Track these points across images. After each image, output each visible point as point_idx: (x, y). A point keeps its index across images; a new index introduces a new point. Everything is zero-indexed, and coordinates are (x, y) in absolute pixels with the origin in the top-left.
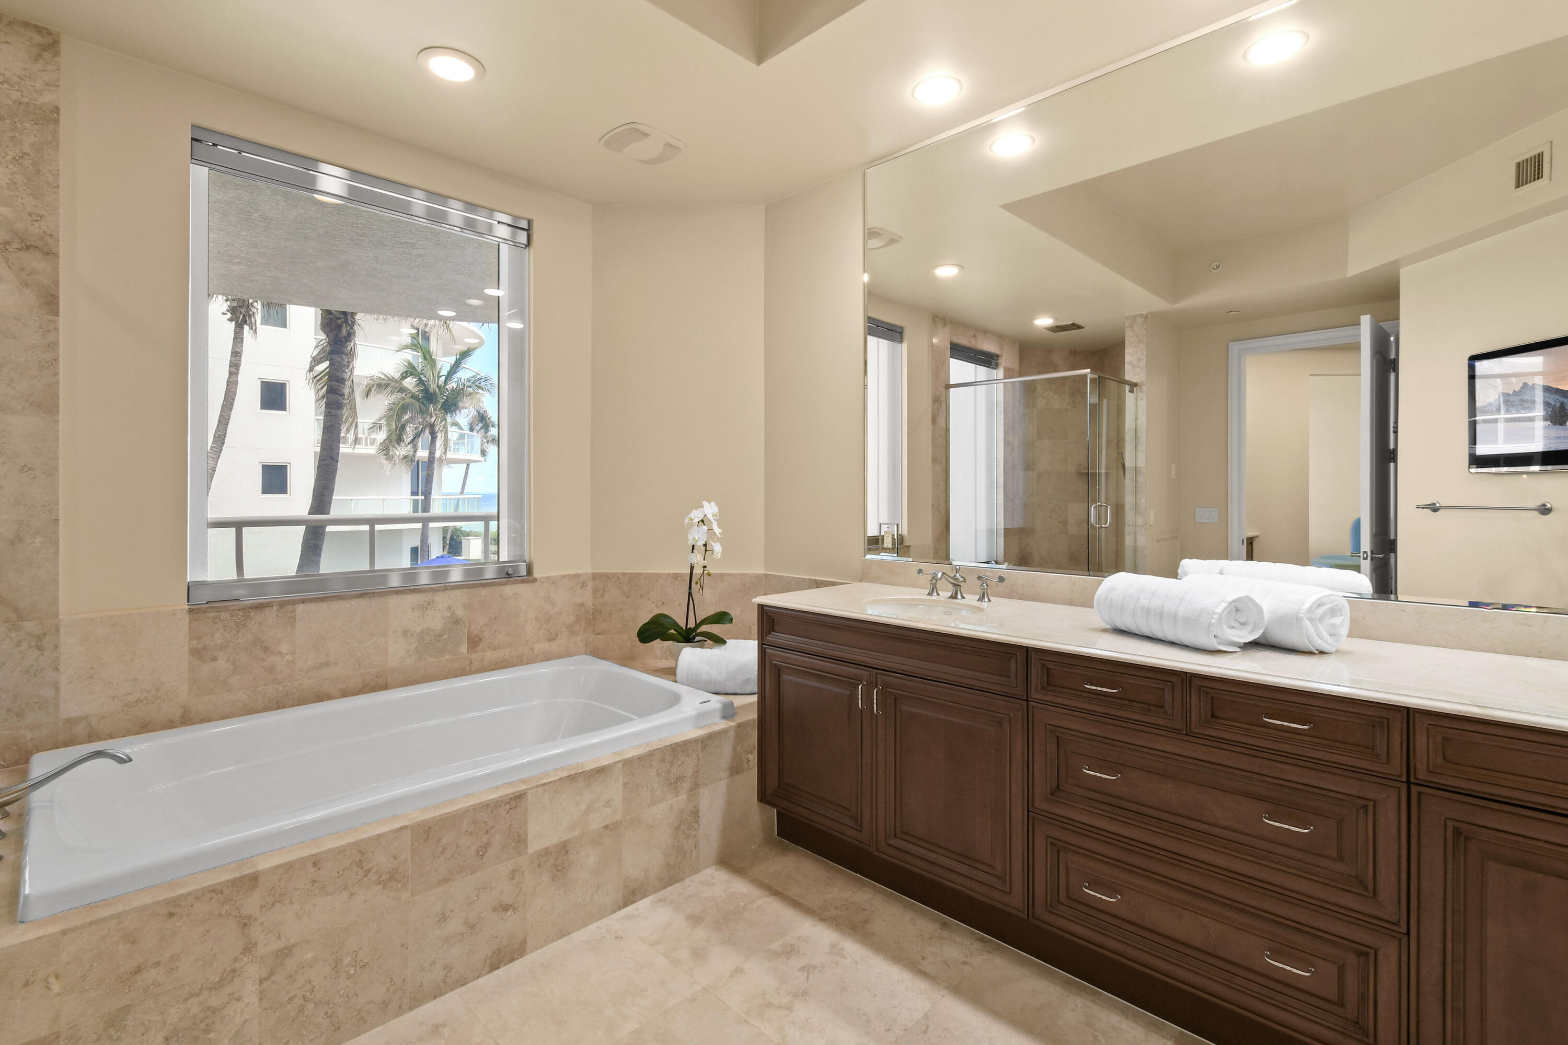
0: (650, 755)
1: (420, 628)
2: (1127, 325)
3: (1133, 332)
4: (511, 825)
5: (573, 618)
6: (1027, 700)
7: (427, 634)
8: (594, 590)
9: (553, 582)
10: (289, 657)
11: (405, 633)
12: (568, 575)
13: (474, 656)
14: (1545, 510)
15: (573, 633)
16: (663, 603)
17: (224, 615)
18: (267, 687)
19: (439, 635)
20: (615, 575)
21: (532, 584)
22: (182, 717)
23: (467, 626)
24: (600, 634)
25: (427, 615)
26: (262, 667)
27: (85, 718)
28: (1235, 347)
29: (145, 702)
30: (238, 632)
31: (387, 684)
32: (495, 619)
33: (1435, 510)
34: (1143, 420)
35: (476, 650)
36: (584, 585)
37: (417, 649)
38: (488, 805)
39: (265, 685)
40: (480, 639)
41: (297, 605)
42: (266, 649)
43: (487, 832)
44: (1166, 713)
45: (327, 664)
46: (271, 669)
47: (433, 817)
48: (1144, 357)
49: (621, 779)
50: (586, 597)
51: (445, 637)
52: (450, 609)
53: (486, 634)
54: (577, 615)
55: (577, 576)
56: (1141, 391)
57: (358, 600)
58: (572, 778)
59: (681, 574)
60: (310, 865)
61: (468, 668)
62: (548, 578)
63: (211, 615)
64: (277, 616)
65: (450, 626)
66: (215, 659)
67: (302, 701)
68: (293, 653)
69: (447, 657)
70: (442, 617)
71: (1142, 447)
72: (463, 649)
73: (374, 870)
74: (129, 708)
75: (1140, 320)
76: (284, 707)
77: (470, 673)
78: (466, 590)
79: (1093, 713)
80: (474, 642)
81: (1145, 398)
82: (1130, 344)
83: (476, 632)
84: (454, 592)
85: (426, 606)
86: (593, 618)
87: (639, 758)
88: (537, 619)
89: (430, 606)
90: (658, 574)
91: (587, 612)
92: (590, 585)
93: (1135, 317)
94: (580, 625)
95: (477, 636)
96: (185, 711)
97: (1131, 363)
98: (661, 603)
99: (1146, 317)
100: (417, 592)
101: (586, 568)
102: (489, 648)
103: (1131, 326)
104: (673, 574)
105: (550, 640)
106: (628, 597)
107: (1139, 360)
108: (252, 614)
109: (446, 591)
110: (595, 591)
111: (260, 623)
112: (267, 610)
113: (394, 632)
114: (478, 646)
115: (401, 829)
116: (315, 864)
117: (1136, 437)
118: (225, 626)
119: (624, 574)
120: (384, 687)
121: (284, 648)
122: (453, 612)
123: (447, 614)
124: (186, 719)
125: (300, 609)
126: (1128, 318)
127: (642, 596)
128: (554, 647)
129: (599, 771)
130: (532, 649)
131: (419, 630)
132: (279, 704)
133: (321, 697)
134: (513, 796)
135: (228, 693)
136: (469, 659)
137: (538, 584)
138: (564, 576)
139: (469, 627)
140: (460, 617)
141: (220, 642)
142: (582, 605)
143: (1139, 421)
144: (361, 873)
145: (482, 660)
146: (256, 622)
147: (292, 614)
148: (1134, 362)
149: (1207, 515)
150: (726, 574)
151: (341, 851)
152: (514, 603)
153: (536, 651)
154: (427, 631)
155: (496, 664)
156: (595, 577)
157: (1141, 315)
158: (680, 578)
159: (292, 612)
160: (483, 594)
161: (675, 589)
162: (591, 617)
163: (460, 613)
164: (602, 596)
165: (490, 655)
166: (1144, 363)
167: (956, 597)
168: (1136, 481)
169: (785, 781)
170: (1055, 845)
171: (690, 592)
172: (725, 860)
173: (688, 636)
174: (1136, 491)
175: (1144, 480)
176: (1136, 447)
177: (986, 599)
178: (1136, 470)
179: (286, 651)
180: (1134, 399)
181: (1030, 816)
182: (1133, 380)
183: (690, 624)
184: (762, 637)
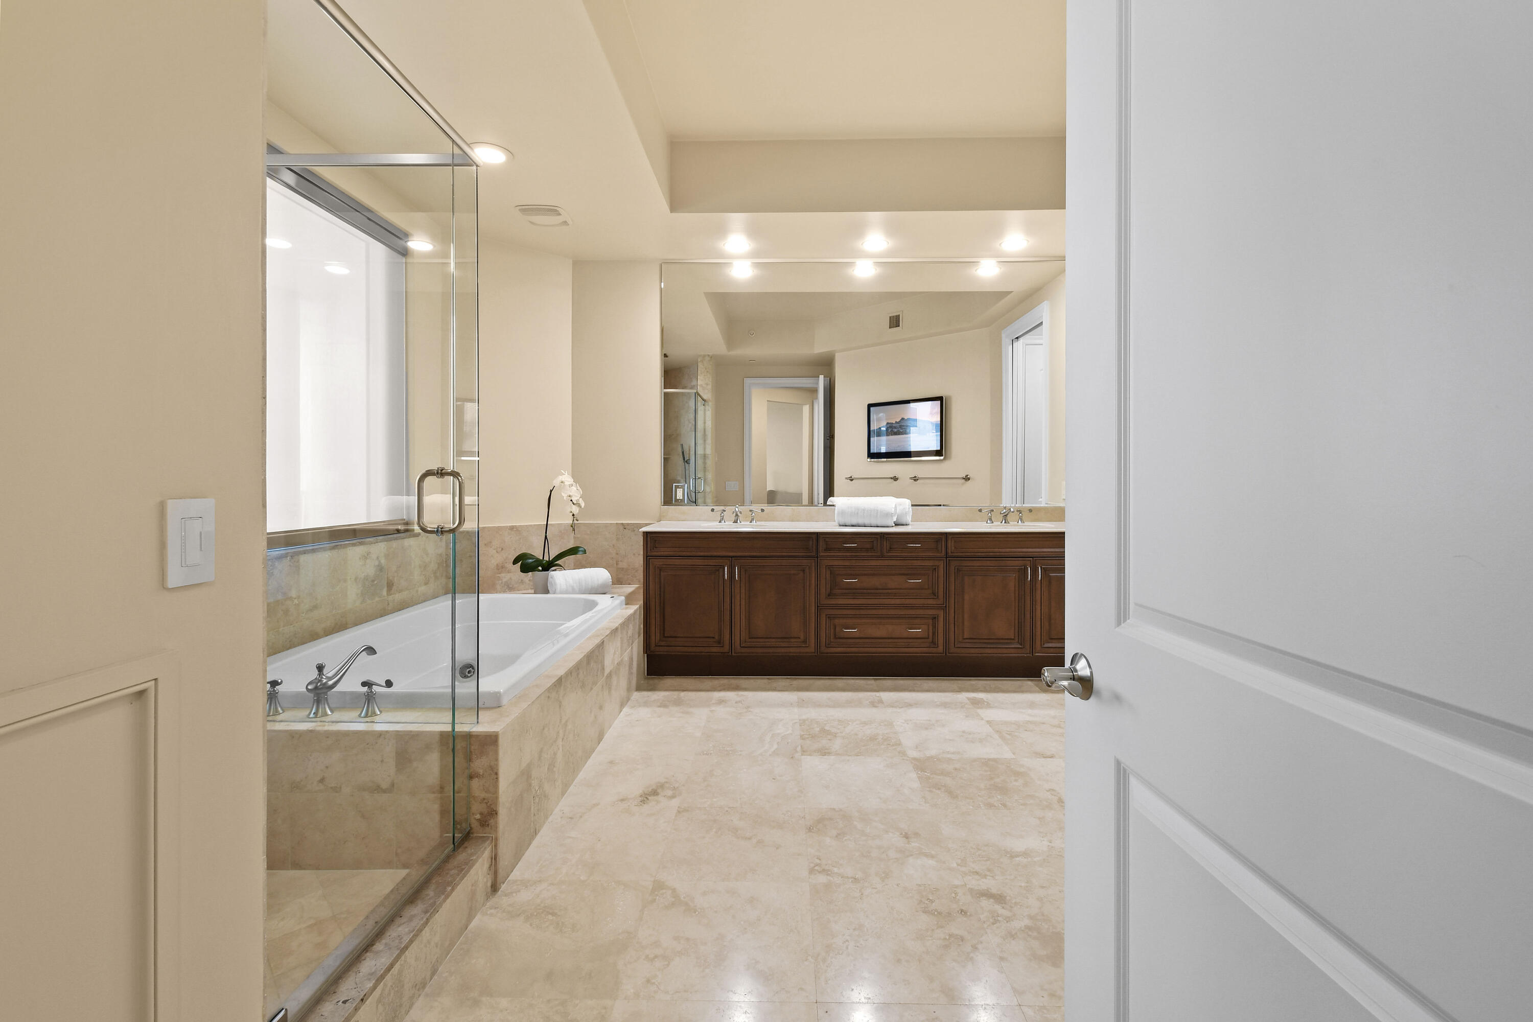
1: (364, 574)
2: (699, 360)
3: (703, 365)
5: (436, 566)
7: (367, 580)
9: (427, 536)
10: (296, 601)
11: (356, 579)
13: (391, 598)
14: (895, 479)
15: (437, 578)
16: (502, 549)
19: (373, 581)
21: (417, 538)
23: (386, 573)
25: (367, 564)
28: (748, 381)
32: (400, 567)
33: (852, 480)
34: (709, 424)
35: (390, 594)
37: (362, 593)
39: (284, 627)
40: (393, 584)
41: (300, 556)
42: (284, 594)
44: (874, 550)
46: (287, 612)
48: (710, 383)
51: (376, 582)
52: (378, 560)
53: (395, 579)
56: (708, 405)
61: (388, 607)
65: (378, 573)
68: (299, 597)
69: (377, 600)
70: (375, 565)
71: (709, 441)
72: (385, 592)
75: (707, 358)
76: (294, 646)
77: (388, 613)
79: (846, 557)
80: (390, 585)
81: (710, 410)
82: (701, 373)
83: (390, 578)
84: (380, 543)
85: (367, 555)
86: (445, 566)
88: (418, 566)
91: (442, 561)
93: (704, 356)
94: (438, 572)
95: (391, 581)
97: (701, 386)
98: (501, 549)
99: (712, 357)
100: (364, 543)
102: (397, 591)
103: (702, 361)
105: (426, 584)
107: (707, 384)
109: (377, 544)
113: (350, 579)
114: (392, 589)
117: (705, 435)
123: (377, 563)
128: (428, 590)
130: (417, 591)
131: (363, 576)
133: (314, 636)
136: (389, 601)
137: (420, 538)
139: (388, 574)
140: (383, 565)
142: (441, 555)
143: (706, 424)
145: (395, 602)
146: (278, 571)
147: (298, 564)
148: (704, 386)
149: (733, 486)
153: (419, 593)
154: (366, 578)
155: (401, 605)
157: (709, 355)
158: (515, 529)
159: (298, 562)
160: (394, 546)
161: (511, 537)
163: (383, 562)
165: (397, 597)
166: (710, 387)
167: (737, 522)
168: (705, 463)
169: (666, 635)
170: (830, 617)
171: (546, 537)
172: (639, 688)
173: (548, 566)
174: (705, 470)
175: (709, 462)
176: (705, 441)
177: (754, 522)
178: (705, 456)
179: (294, 596)
180: (705, 410)
181: (819, 608)
182: (705, 398)
183: (546, 558)
184: (647, 552)
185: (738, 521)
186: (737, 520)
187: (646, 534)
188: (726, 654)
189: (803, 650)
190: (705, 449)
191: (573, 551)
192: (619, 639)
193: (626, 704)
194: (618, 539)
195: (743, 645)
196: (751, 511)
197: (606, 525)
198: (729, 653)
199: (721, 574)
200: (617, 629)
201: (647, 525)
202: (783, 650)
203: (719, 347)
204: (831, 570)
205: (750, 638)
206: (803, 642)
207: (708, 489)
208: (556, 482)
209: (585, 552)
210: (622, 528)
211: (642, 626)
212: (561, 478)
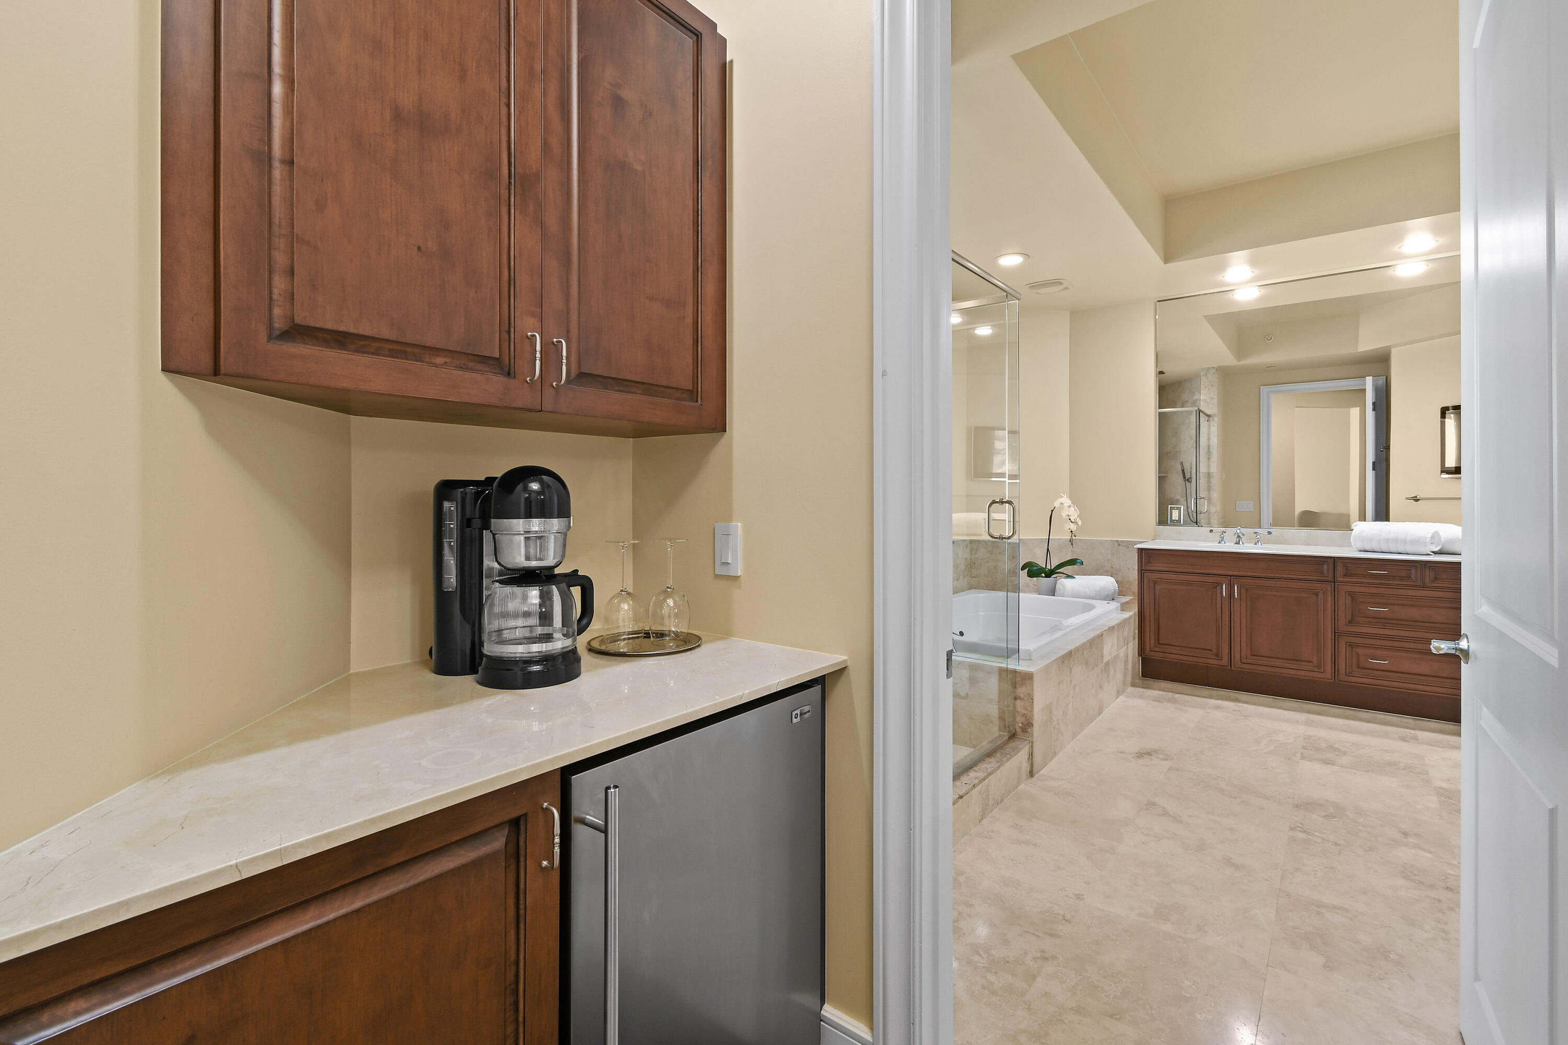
2: (1202, 374)
3: (1207, 378)
6: (1334, 582)
8: (971, 551)
24: (974, 577)
28: (1264, 390)
33: (1415, 501)
34: (1215, 441)
44: (1412, 579)
48: (1216, 397)
56: (1213, 420)
71: (1214, 459)
75: (1211, 371)
79: (1373, 584)
81: (1216, 425)
82: (1206, 388)
93: (1209, 369)
97: (1205, 400)
99: (1217, 369)
103: (1206, 375)
106: (991, 554)
107: (1212, 399)
126: (1203, 369)
127: (1000, 553)
143: (1211, 441)
149: (1245, 506)
157: (1213, 368)
164: (976, 554)
166: (1215, 401)
167: (1239, 544)
168: (1209, 482)
169: (1160, 642)
170: (1351, 645)
171: (1048, 549)
172: (1133, 685)
173: (1049, 574)
174: (1209, 489)
175: (1215, 481)
176: (1209, 459)
177: (1260, 544)
178: (1209, 475)
180: (1209, 425)
181: (1336, 634)
182: (1209, 412)
183: (1048, 567)
184: (1142, 566)
185: (1241, 543)
186: (1239, 541)
187: (1141, 550)
188: (1224, 667)
189: (1315, 674)
190: (1209, 467)
191: (1072, 562)
192: (1116, 637)
193: (1122, 694)
194: (1113, 555)
195: (1244, 661)
196: (1255, 533)
197: (1101, 542)
198: (1228, 666)
199: (1219, 591)
200: (1113, 627)
201: (1141, 542)
202: (1290, 672)
203: (1228, 358)
204: (1352, 597)
205: (1252, 655)
206: (1317, 667)
207: (1213, 510)
208: (1056, 504)
209: (1082, 563)
210: (1116, 545)
211: (1137, 631)
212: (1060, 500)
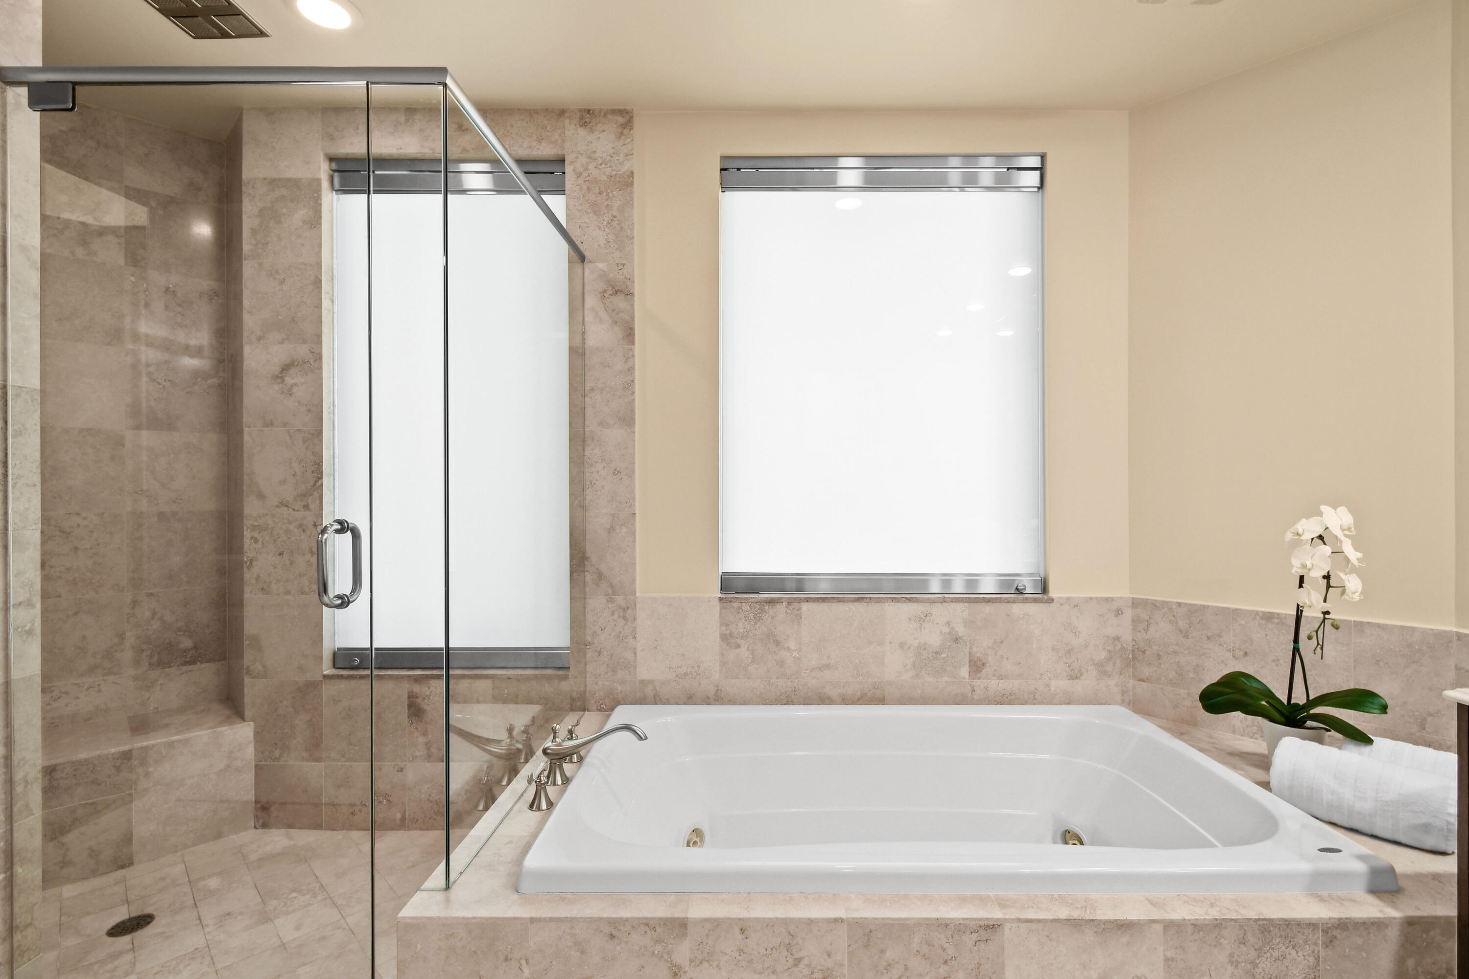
0: (1215, 926)
1: (917, 641)
4: (979, 964)
5: (1103, 655)
7: (925, 649)
8: (1133, 621)
9: (1076, 605)
10: (795, 654)
11: (902, 645)
12: (1097, 598)
13: (977, 683)
15: (1104, 674)
16: (1246, 654)
17: (745, 607)
18: (778, 680)
19: (937, 653)
20: (1164, 603)
21: (1047, 604)
22: (715, 695)
23: (968, 646)
24: (1142, 680)
25: (924, 628)
26: (775, 660)
27: (651, 682)
29: (690, 676)
30: (755, 623)
31: (884, 698)
32: (1002, 642)
35: (979, 675)
36: (1118, 612)
37: (914, 666)
38: (947, 925)
39: (777, 678)
40: (984, 664)
41: (802, 604)
42: (777, 643)
43: (946, 962)
45: (828, 667)
46: (781, 663)
47: (875, 919)
49: (1160, 949)
50: (1124, 629)
51: (943, 656)
52: (949, 625)
53: (990, 658)
54: (1110, 651)
55: (1111, 600)
57: (857, 604)
58: (1075, 924)
59: (1278, 614)
60: (737, 930)
61: (970, 694)
62: (1068, 599)
63: (736, 605)
64: (786, 612)
65: (949, 644)
66: (738, 646)
67: (807, 701)
68: (800, 650)
69: (946, 678)
70: (941, 632)
72: (964, 672)
73: (805, 961)
74: (680, 679)
76: (793, 703)
77: (973, 702)
78: (967, 605)
80: (977, 666)
83: (978, 655)
84: (953, 605)
85: (924, 618)
86: (1133, 658)
87: (1195, 925)
88: (1054, 649)
89: (927, 619)
90: (1236, 610)
91: (1123, 649)
92: (1128, 614)
94: (1114, 664)
95: (980, 660)
96: (717, 690)
98: (1242, 653)
100: (913, 602)
101: (1123, 592)
102: (994, 676)
104: (1263, 613)
105: (1072, 678)
106: (1187, 637)
108: (766, 608)
109: (944, 604)
110: (1136, 621)
111: (773, 618)
112: (778, 606)
113: (891, 643)
114: (981, 671)
115: (836, 920)
116: (742, 931)
118: (746, 617)
119: (1179, 604)
120: (881, 701)
121: (792, 644)
122: (953, 628)
123: (946, 630)
124: (717, 698)
125: (805, 606)
127: (1209, 638)
128: (1078, 687)
129: (1122, 926)
130: (1047, 687)
131: (916, 643)
132: (788, 699)
133: (823, 700)
134: (982, 923)
135: (749, 680)
136: (971, 685)
137: (1053, 605)
138: (1091, 598)
139: (971, 648)
140: (961, 635)
141: (742, 631)
142: (1117, 638)
144: (791, 961)
145: (986, 688)
146: (769, 616)
147: (798, 612)
150: (1368, 623)
151: (769, 924)
152: (1025, 626)
153: (1053, 689)
154: (923, 647)
155: (1002, 696)
156: (1135, 603)
158: (1276, 621)
159: (798, 610)
160: (987, 611)
161: (1266, 635)
162: (1130, 656)
163: (961, 630)
164: (1146, 630)
165: (995, 685)
171: (1295, 646)
179: (793, 648)
187: (1460, 709)
191: (1352, 698)
